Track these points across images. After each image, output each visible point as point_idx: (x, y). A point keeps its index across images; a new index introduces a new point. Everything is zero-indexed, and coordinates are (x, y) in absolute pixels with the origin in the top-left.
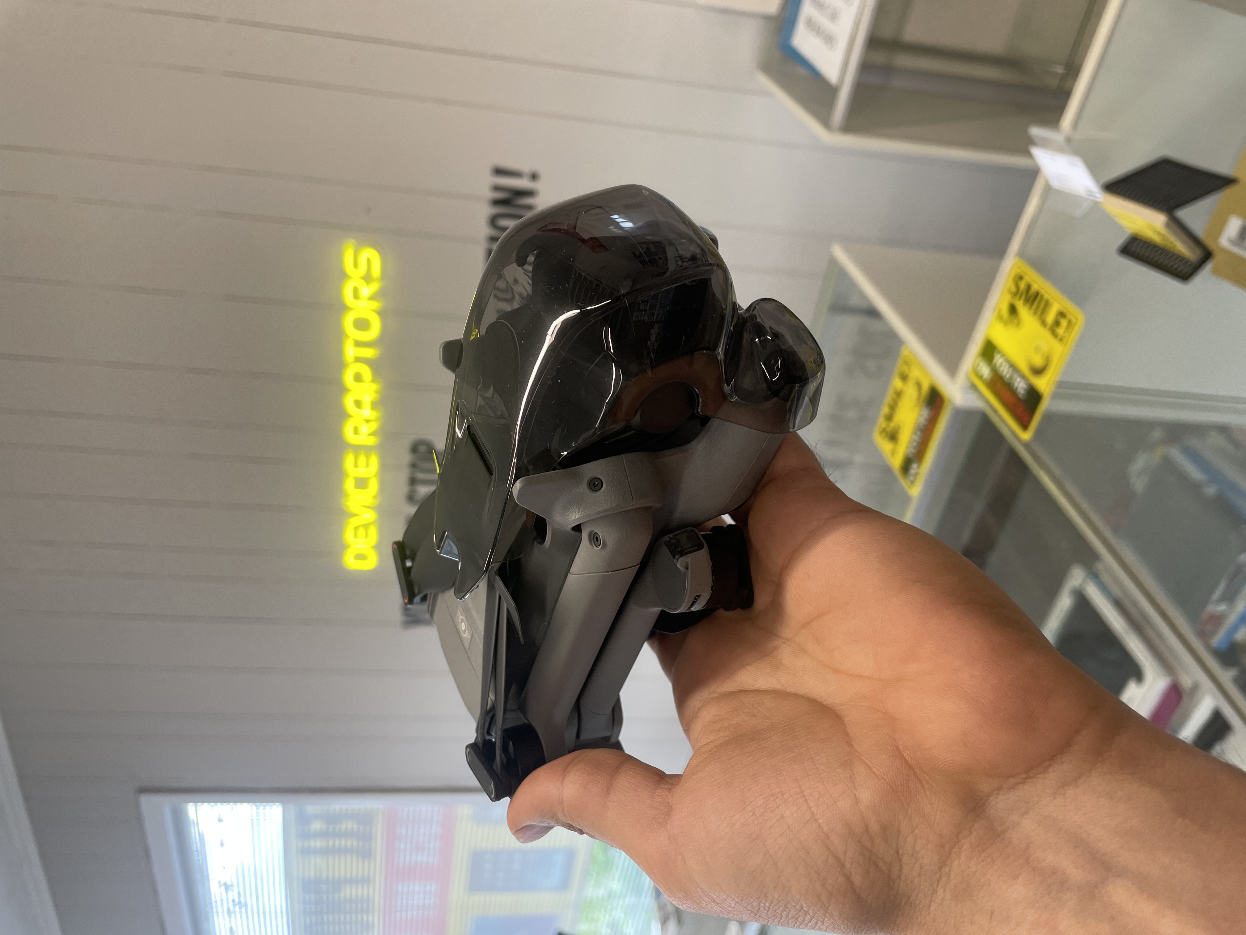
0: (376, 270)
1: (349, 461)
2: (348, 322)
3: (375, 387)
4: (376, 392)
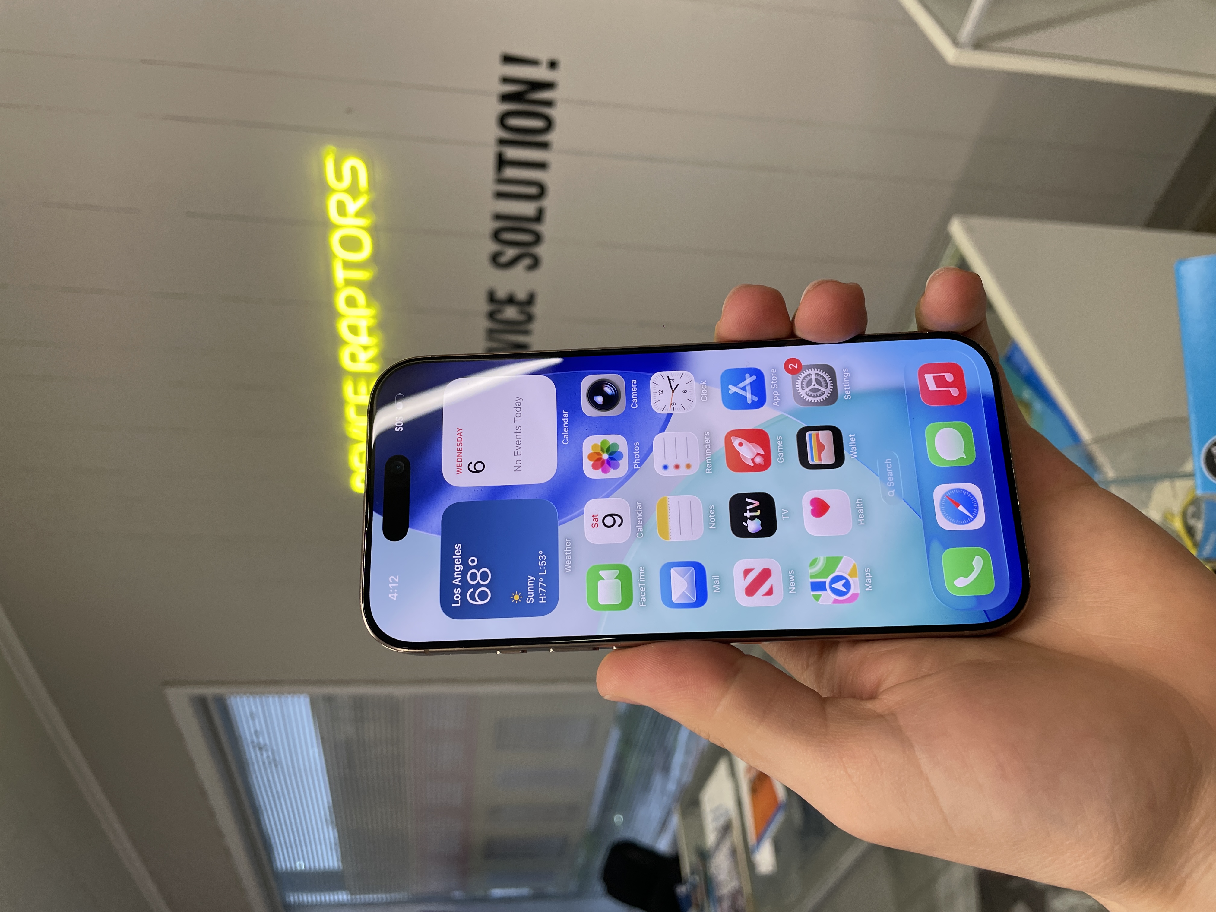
1: (346, 387)
2: (334, 240)
3: (372, 312)
4: (373, 317)
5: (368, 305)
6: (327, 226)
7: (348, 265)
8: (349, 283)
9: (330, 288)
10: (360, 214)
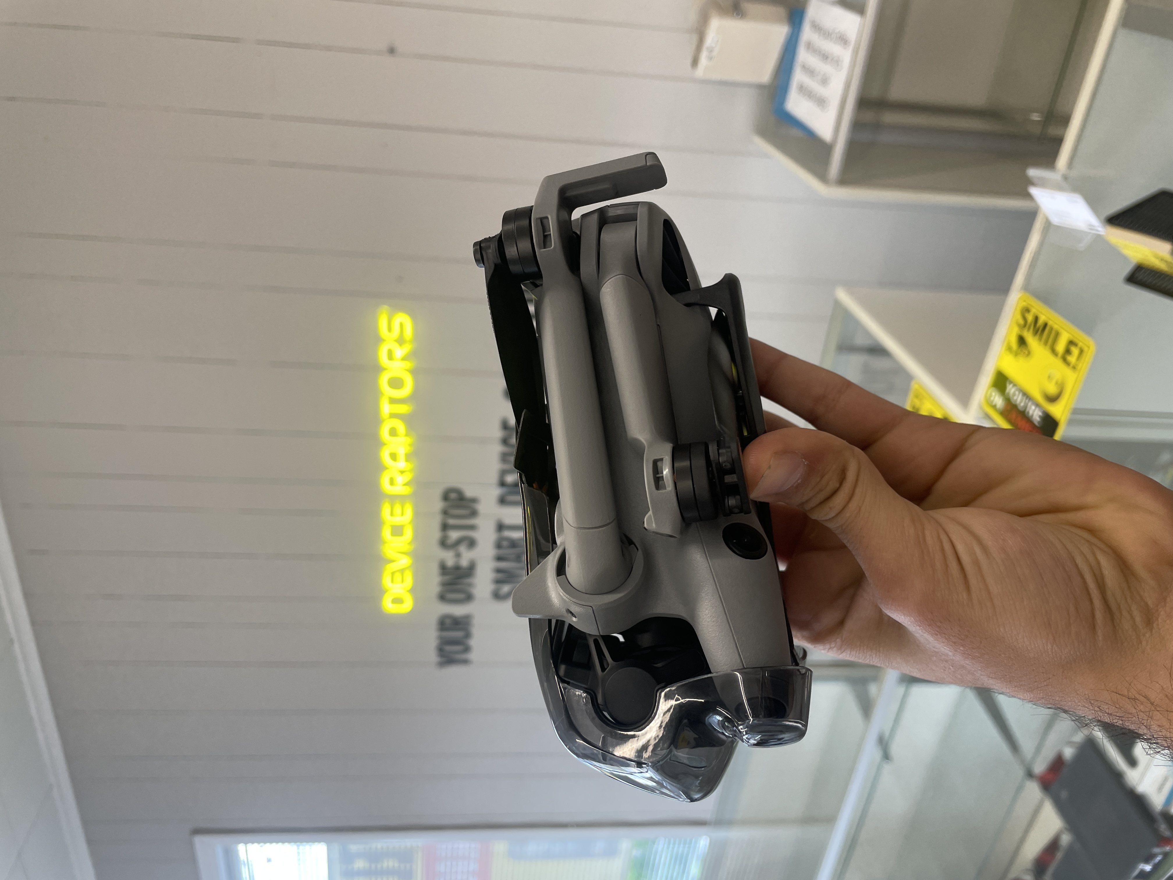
0: (409, 332)
1: (386, 510)
2: (383, 381)
3: (409, 440)
4: (410, 445)
5: (407, 435)
6: (378, 369)
7: (393, 401)
8: (393, 416)
9: (376, 421)
10: (405, 359)
